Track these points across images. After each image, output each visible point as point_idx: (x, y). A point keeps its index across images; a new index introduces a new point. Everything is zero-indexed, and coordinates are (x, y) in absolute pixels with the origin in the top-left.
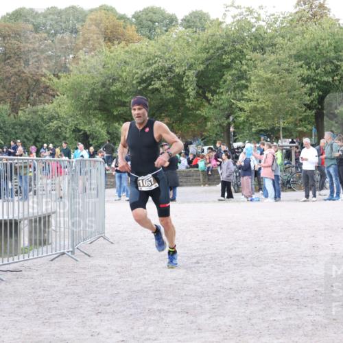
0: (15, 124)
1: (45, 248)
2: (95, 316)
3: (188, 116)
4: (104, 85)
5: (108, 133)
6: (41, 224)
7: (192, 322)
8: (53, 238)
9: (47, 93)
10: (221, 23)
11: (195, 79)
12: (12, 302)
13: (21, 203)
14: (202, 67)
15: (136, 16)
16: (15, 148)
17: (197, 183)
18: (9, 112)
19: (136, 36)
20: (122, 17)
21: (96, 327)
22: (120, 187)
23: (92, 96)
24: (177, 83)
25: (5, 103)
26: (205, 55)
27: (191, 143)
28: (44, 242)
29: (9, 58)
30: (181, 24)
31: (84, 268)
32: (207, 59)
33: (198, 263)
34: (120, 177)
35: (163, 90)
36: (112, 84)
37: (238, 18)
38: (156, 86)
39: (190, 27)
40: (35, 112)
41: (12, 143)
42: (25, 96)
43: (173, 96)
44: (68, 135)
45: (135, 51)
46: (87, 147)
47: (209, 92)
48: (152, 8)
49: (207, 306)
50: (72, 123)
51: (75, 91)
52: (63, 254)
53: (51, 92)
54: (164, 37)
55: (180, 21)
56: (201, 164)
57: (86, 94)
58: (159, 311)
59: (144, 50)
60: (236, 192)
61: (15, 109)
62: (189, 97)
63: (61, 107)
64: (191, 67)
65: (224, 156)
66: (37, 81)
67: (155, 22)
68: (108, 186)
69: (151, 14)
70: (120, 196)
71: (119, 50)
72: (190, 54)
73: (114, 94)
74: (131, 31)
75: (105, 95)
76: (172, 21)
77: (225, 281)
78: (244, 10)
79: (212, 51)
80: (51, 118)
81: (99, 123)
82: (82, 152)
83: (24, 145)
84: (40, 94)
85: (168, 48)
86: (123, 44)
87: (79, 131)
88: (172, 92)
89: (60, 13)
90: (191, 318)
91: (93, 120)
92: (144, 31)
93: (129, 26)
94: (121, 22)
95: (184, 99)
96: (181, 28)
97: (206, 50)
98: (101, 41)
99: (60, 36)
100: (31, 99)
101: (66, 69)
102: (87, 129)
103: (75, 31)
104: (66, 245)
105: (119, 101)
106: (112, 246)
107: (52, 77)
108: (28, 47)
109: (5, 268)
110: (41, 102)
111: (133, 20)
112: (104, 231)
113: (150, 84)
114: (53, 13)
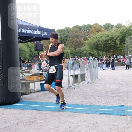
0: (75, 52)
1: (84, 81)
2: (97, 97)
3: (117, 49)
4: (96, 42)
5: (98, 54)
6: (83, 76)
7: (122, 99)
8: (86, 79)
10: (125, 26)
11: (119, 40)
12: (78, 94)
13: (78, 71)
14: (121, 37)
15: (104, 25)
16: (76, 58)
17: (120, 65)
18: (74, 50)
19: (104, 30)
20: (101, 26)
21: (98, 100)
22: (101, 66)
23: (94, 45)
24: (115, 41)
25: (73, 47)
26: (121, 34)
27: (118, 56)
28: (84, 80)
29: (74, 37)
30: (115, 27)
31: (94, 86)
32: (122, 35)
33: (122, 85)
34: (101, 64)
35: (111, 43)
36: (98, 42)
37: (130, 25)
38: (109, 42)
39: (117, 27)
40: (80, 49)
41: (75, 57)
42: (78, 46)
43: (113, 44)
44: (88, 55)
45: (104, 34)
47: (122, 43)
48: (108, 23)
49: (125, 95)
50: (89, 52)
51: (90, 44)
52: (89, 83)
53: (84, 45)
54: (111, 30)
55: (115, 26)
56: (121, 61)
57: (92, 45)
58: (113, 96)
59: (106, 33)
60: (130, 67)
61: (75, 49)
62: (117, 45)
64: (118, 37)
65: (127, 59)
66: (80, 42)
67: (109, 27)
68: (99, 66)
69: (108, 25)
70: (101, 69)
71: (100, 34)
72: (118, 34)
73: (99, 44)
74: (103, 29)
75: (97, 45)
76: (113, 26)
77: (129, 89)
78: (131, 23)
79: (123, 33)
80: (84, 51)
81: (95, 52)
82: (91, 59)
83: (78, 57)
84: (81, 45)
85: (112, 33)
86: (101, 32)
87: (91, 54)
88: (113, 43)
89: (86, 26)
90: (121, 98)
91: (94, 51)
92: (106, 29)
93: (102, 28)
94: (100, 27)
95: (116, 45)
96: (115, 28)
97: (122, 33)
98: (96, 32)
99: (86, 31)
100: (79, 46)
101: (87, 39)
102: (92, 53)
103: (89, 30)
104: (89, 81)
105: (100, 46)
106: (100, 81)
107: (84, 41)
108: (78, 34)
109: (75, 86)
110: (81, 47)
111: (103, 27)
112: (98, 77)
113: (108, 42)
114: (84, 26)
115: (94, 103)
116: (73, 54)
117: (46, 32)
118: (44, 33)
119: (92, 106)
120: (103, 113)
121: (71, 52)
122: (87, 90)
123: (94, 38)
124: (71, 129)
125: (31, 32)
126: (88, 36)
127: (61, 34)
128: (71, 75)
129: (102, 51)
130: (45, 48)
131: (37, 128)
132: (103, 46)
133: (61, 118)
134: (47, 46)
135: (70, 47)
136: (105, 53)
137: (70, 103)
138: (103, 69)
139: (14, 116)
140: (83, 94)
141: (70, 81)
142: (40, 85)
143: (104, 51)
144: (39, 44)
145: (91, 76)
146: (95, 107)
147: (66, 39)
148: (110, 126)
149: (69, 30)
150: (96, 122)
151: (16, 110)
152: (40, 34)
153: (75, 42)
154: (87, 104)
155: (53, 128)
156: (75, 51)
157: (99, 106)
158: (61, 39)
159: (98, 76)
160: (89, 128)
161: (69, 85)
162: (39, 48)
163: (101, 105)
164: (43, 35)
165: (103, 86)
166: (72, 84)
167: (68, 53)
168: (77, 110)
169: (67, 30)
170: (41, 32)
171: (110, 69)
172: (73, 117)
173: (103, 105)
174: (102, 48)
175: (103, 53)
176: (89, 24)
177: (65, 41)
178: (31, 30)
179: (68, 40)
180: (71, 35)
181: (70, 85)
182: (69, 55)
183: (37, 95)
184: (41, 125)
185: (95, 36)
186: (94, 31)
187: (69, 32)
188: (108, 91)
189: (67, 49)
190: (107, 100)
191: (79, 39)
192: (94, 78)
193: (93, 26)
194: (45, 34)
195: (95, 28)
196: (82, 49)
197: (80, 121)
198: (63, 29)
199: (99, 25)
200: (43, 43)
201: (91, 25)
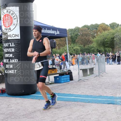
1: (93, 75)
4: (103, 40)
5: (104, 50)
6: (92, 70)
8: (94, 72)
9: (91, 42)
12: (87, 86)
15: (110, 25)
16: (85, 54)
19: (110, 29)
20: (107, 25)
21: (106, 91)
22: (108, 61)
23: (101, 42)
25: (82, 45)
29: (83, 35)
30: (120, 26)
31: (102, 79)
34: (108, 59)
36: (105, 40)
40: (89, 46)
42: (86, 43)
44: (96, 51)
45: (110, 32)
46: (100, 53)
50: (96, 48)
51: (97, 42)
52: (97, 76)
53: (92, 42)
54: (116, 29)
55: (120, 25)
57: (99, 42)
59: (112, 32)
61: (84, 46)
63: (94, 45)
66: (89, 40)
67: (114, 26)
68: (106, 61)
69: (113, 24)
70: (108, 63)
73: (106, 42)
75: (104, 42)
76: (118, 25)
80: (92, 47)
81: (103, 48)
82: (99, 55)
83: (86, 53)
84: (89, 43)
85: (118, 31)
86: (107, 31)
87: (98, 50)
89: (93, 25)
91: (101, 48)
92: (112, 28)
94: (107, 26)
96: (120, 27)
98: (102, 30)
99: (93, 30)
100: (88, 44)
101: (95, 37)
102: (100, 49)
103: (96, 29)
104: (97, 74)
105: (107, 43)
106: (107, 74)
107: (92, 39)
108: (87, 33)
109: (85, 79)
110: (90, 44)
111: (109, 26)
112: (105, 71)
113: (114, 39)
114: (92, 25)
115: (102, 94)
116: (83, 51)
117: (58, 31)
118: (56, 32)
119: (100, 97)
120: (110, 103)
121: (80, 49)
122: (96, 83)
123: (101, 36)
124: (82, 117)
125: (45, 31)
126: (96, 34)
127: (72, 33)
128: (81, 69)
129: (108, 47)
130: (58, 45)
131: (52, 116)
132: (109, 43)
133: (72, 107)
134: (59, 44)
135: (79, 45)
136: (111, 49)
137: (80, 94)
138: (109, 63)
139: (32, 105)
140: (93, 86)
141: (80, 75)
142: (54, 78)
143: (110, 48)
144: (52, 42)
145: (99, 70)
146: (103, 97)
147: (76, 38)
148: (117, 115)
149: (79, 29)
150: (104, 111)
151: (33, 100)
152: (53, 33)
153: (84, 40)
154: (96, 95)
155: (66, 115)
156: (84, 48)
157: (107, 96)
158: (72, 37)
159: (105, 69)
160: (99, 116)
161: (79, 78)
162: (52, 46)
163: (108, 96)
164: (56, 34)
165: (110, 78)
166: (82, 77)
167: (77, 49)
168: (87, 100)
169: (77, 29)
170: (54, 31)
171: (116, 64)
172: (83, 106)
173: (110, 96)
174: (109, 45)
175: (109, 49)
176: (96, 24)
177: (75, 39)
178: (45, 30)
179: (77, 38)
180: (81, 34)
181: (81, 78)
182: (79, 51)
183: (51, 87)
184: (55, 113)
185: (102, 34)
186: (101, 30)
187: (78, 31)
188: (115, 84)
189: (77, 46)
190: (114, 92)
191: (88, 37)
192: (102, 71)
193: (100, 25)
194: (58, 33)
195: (102, 27)
196: (90, 46)
197: (90, 110)
198: (73, 29)
199: (105, 24)
200: (56, 41)
201: (98, 25)
